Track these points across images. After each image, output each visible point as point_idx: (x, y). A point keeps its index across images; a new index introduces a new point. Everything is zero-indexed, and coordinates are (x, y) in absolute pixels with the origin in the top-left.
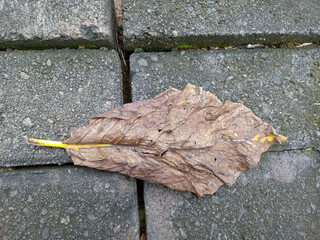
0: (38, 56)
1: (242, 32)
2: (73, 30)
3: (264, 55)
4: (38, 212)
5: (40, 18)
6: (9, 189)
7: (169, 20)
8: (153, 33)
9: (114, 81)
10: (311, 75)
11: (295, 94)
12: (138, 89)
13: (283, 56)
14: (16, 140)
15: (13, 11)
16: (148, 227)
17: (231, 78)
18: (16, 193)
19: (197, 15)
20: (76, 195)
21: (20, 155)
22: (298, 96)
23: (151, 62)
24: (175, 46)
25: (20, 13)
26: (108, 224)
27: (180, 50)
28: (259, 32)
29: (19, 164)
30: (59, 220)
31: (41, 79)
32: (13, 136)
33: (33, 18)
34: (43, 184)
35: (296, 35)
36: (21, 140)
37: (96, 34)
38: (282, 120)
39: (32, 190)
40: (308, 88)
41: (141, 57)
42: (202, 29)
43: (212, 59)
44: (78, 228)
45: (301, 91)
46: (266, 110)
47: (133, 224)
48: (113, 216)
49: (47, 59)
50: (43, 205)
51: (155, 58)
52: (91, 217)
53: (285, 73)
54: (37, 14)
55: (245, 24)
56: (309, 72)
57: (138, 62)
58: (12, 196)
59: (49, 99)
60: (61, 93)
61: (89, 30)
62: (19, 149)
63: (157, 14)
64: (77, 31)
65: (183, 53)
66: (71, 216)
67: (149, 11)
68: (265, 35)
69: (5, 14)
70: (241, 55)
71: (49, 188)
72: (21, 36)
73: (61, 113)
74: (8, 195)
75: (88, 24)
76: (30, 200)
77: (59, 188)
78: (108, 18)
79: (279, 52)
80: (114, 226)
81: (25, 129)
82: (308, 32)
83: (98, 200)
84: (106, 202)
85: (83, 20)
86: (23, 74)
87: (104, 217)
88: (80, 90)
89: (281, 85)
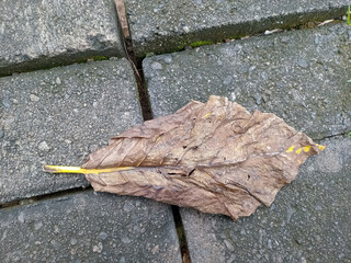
0: (46, 75)
1: (257, 18)
2: (79, 42)
3: (284, 39)
4: (67, 243)
5: (44, 35)
6: (33, 222)
7: (178, 16)
8: (163, 33)
9: (129, 90)
10: (339, 52)
11: (325, 76)
12: (156, 94)
13: (305, 37)
14: (33, 167)
15: (14, 32)
16: (189, 243)
17: (253, 68)
18: (41, 225)
19: (207, 7)
20: (106, 218)
21: (40, 183)
22: (329, 77)
23: (165, 64)
24: (188, 44)
25: (21, 33)
26: (145, 245)
27: (193, 47)
28: (274, 14)
29: (40, 193)
30: (91, 248)
31: (52, 99)
32: (30, 164)
33: (36, 37)
34: (69, 211)
35: (315, 13)
36: (39, 166)
37: (103, 43)
38: (316, 104)
39: (58, 219)
40: (338, 66)
41: (155, 60)
42: (214, 20)
43: (230, 52)
44: (113, 255)
45: (331, 70)
46: (297, 97)
47: (172, 243)
48: (149, 236)
49: (56, 77)
50: (71, 235)
51: (169, 60)
52: (126, 241)
53: (310, 54)
54: (40, 32)
55: (259, 8)
56: (336, 50)
57: (152, 66)
58: (37, 228)
59: (63, 119)
60: (75, 110)
61: (95, 39)
62: (38, 177)
63: (164, 12)
64: (84, 42)
65: (197, 50)
66: (104, 242)
67: (155, 10)
68: (282, 17)
69: (7, 37)
70: (260, 43)
71: (75, 214)
72: (26, 56)
73: (78, 132)
74: (32, 228)
75: (94, 33)
76: (57, 230)
77: (87, 213)
78: (114, 24)
79: (300, 34)
80: (152, 247)
81: (42, 154)
82: (327, 7)
83: (130, 220)
84: (140, 222)
85: (88, 31)
86: (32, 96)
87: (140, 238)
88: (95, 104)
89: (308, 68)
